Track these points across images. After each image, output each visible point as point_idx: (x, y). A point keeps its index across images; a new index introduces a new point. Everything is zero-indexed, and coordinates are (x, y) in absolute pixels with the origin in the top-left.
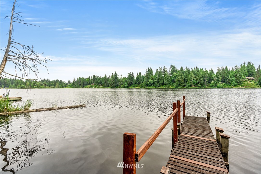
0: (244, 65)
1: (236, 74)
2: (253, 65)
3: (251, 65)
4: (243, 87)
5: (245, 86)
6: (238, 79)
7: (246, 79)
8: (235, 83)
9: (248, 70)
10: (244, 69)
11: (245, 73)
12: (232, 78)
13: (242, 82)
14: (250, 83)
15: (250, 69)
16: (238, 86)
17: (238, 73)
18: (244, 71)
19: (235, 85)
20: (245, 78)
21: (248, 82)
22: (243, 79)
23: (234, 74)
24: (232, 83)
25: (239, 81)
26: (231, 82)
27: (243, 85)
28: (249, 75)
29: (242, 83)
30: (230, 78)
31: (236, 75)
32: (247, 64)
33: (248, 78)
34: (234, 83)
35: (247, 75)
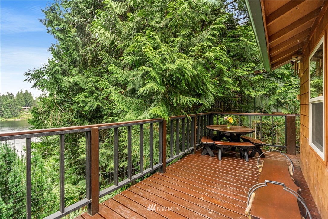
0: (21, 92)
1: (11, 104)
2: (30, 94)
3: (29, 93)
4: (19, 119)
5: (21, 118)
6: (13, 110)
7: (23, 110)
8: (10, 115)
9: (26, 98)
10: (21, 98)
11: (22, 102)
12: (5, 108)
13: (18, 113)
14: (27, 114)
15: (28, 99)
16: (13, 118)
17: (14, 103)
18: (21, 99)
19: (10, 117)
20: (22, 108)
21: (25, 113)
22: (20, 110)
23: (9, 104)
24: (6, 115)
25: (14, 113)
26: (5, 113)
27: (19, 117)
28: (26, 104)
29: (18, 115)
30: (3, 109)
31: (11, 106)
32: (24, 92)
33: (25, 108)
34: (8, 115)
35: (24, 104)
